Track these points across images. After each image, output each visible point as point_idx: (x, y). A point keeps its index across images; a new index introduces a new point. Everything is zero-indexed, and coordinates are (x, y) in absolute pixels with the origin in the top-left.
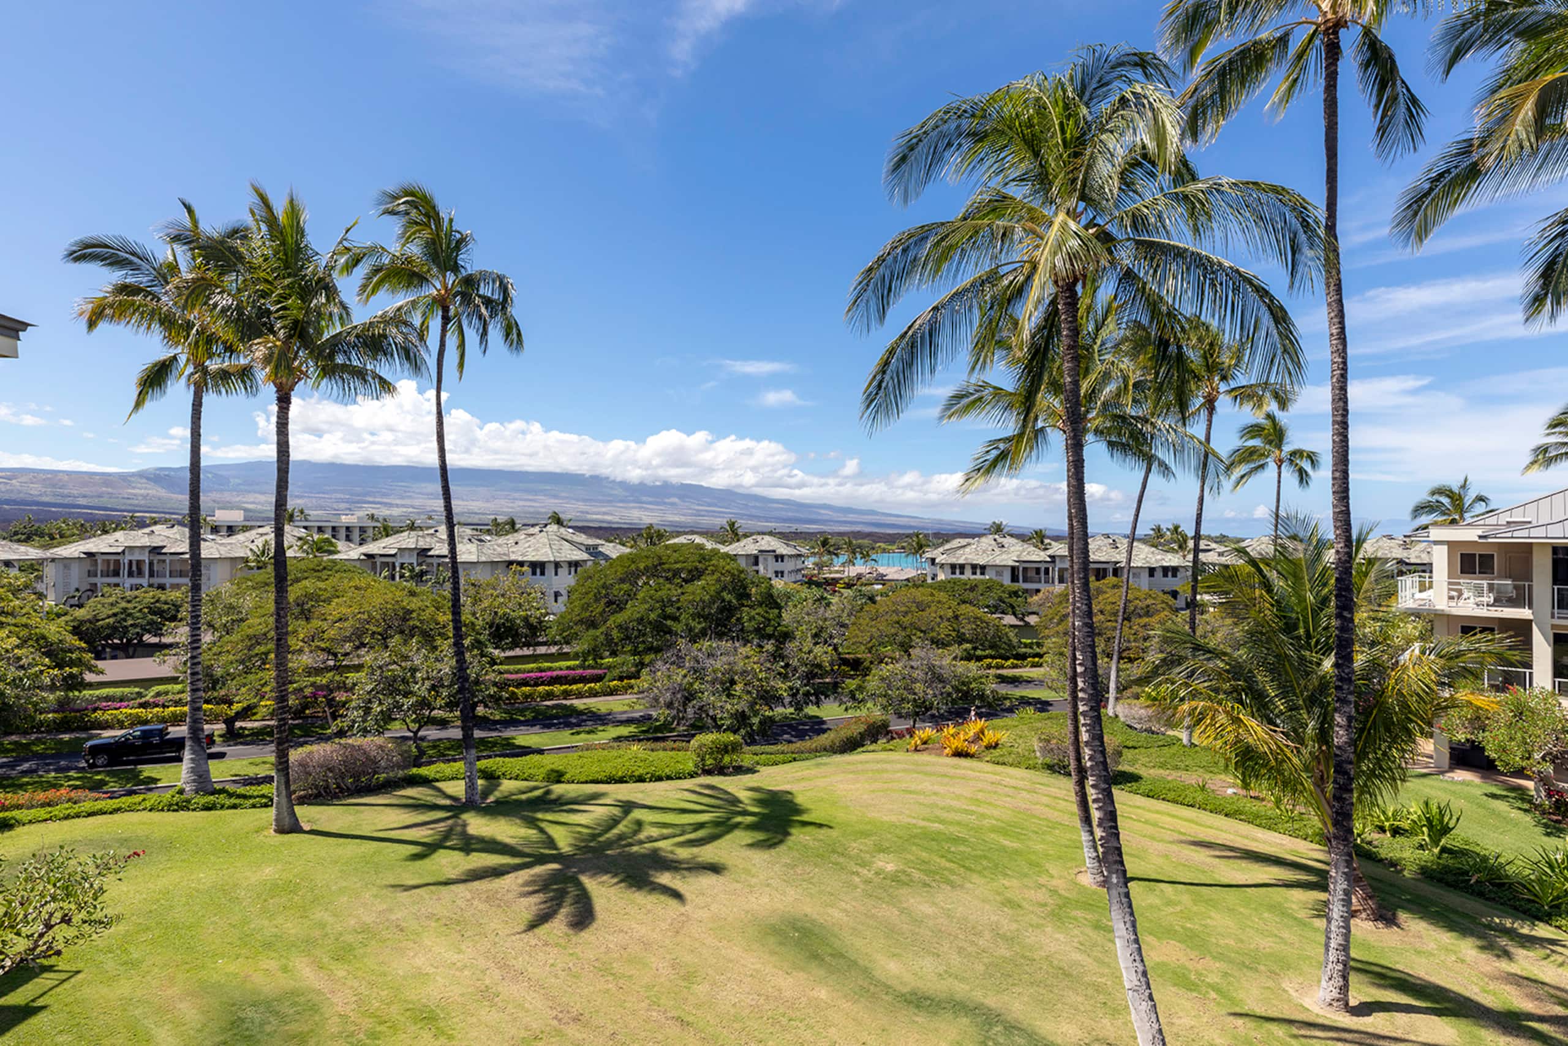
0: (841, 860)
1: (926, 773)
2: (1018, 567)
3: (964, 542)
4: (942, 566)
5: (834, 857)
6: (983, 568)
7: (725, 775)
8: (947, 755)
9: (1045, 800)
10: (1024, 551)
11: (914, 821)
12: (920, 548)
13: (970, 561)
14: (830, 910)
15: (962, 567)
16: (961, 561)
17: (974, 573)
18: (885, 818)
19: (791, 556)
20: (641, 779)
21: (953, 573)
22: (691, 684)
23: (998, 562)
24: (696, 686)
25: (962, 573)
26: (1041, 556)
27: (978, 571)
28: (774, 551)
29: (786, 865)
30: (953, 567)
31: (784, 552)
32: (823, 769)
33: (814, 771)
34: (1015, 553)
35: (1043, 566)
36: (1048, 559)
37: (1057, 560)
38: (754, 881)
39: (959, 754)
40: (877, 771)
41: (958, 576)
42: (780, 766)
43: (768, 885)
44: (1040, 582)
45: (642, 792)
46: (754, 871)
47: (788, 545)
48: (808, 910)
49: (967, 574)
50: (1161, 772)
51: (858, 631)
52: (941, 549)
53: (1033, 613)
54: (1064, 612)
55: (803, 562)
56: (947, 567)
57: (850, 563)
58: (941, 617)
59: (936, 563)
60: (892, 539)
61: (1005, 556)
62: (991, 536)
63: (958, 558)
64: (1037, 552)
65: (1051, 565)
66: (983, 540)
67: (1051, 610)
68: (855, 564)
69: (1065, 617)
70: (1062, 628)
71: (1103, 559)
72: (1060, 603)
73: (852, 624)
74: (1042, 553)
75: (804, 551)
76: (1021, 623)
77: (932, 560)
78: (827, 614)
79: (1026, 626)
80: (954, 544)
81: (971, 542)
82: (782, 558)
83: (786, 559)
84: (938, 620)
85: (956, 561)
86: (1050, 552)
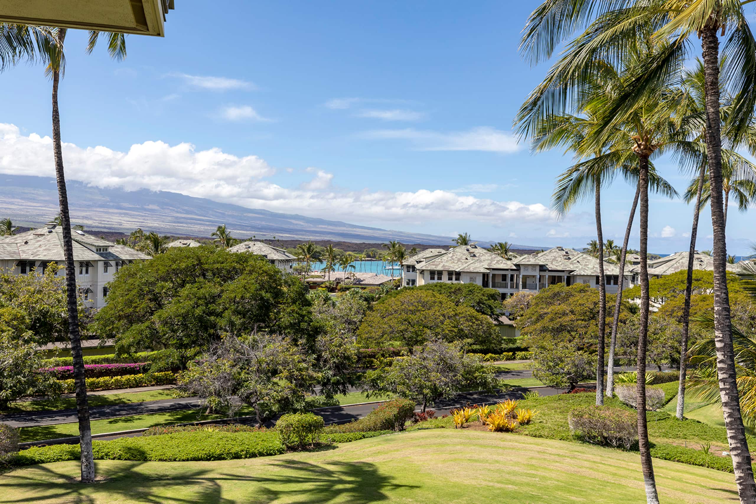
1: (481, 445)
2: (487, 274)
3: (435, 251)
4: (422, 272)
6: (458, 275)
7: (310, 451)
8: (491, 430)
9: (587, 464)
10: (492, 260)
12: (399, 256)
13: (447, 268)
15: (440, 273)
16: (439, 268)
17: (450, 279)
20: (237, 456)
21: (432, 278)
22: (239, 374)
23: (471, 270)
24: (243, 375)
25: (440, 278)
26: (509, 265)
27: (454, 277)
28: (266, 256)
30: (432, 273)
31: (275, 257)
32: (392, 444)
33: (385, 446)
34: (485, 262)
35: (509, 273)
36: (514, 268)
37: (522, 268)
39: (500, 429)
40: (439, 444)
41: (436, 281)
42: (354, 442)
45: (243, 467)
47: (277, 251)
49: (445, 279)
50: (666, 440)
51: (369, 328)
52: (416, 258)
53: (503, 314)
54: (542, 312)
55: (291, 267)
56: (425, 273)
57: (331, 268)
58: (444, 316)
59: (413, 268)
60: (359, 248)
61: (477, 265)
62: (464, 247)
63: (437, 265)
64: (505, 261)
65: (515, 274)
66: (457, 249)
67: (528, 311)
68: (334, 270)
69: (541, 317)
70: (539, 326)
71: (559, 268)
72: (537, 304)
73: (361, 321)
74: (509, 262)
75: (292, 257)
76: (496, 323)
77: (408, 267)
78: (336, 312)
79: (501, 324)
80: (428, 253)
81: (443, 251)
82: (273, 261)
83: (276, 263)
84: (442, 318)
85: (433, 268)
86: (516, 261)
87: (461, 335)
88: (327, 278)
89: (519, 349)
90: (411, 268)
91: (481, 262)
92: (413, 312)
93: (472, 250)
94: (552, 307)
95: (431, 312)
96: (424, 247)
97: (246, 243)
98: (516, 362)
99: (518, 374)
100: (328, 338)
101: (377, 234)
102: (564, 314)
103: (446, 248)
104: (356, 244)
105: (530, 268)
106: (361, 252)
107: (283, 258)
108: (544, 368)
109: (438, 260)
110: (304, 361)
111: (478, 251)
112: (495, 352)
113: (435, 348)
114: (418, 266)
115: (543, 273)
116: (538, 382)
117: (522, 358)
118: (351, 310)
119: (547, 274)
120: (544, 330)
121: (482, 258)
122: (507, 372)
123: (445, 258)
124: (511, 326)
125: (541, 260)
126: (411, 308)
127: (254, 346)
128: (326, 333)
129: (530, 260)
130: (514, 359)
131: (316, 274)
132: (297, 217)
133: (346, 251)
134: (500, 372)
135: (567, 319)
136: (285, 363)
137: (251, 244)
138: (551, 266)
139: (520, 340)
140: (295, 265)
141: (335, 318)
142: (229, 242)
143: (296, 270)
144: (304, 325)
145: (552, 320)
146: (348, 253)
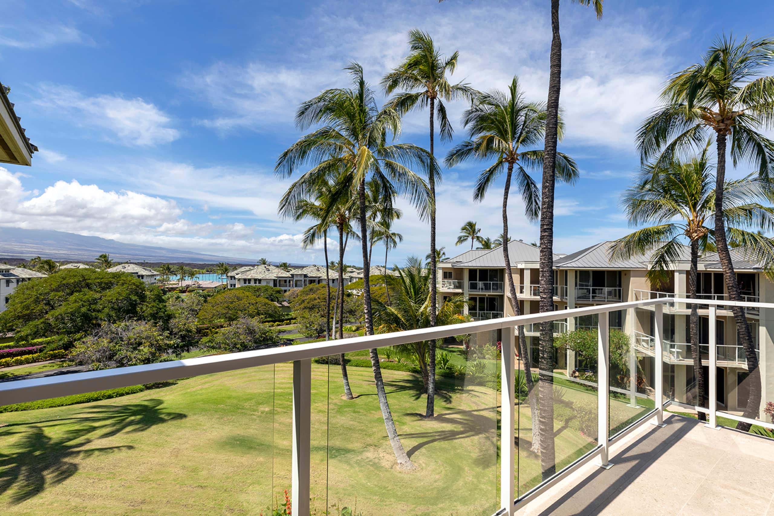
0: (243, 411)
2: (276, 280)
3: (247, 268)
4: (239, 280)
5: (240, 411)
6: (260, 281)
7: (160, 388)
9: (319, 374)
10: (279, 272)
11: (269, 390)
12: (226, 271)
13: (253, 277)
14: (248, 430)
15: (249, 280)
16: (249, 277)
17: (255, 283)
18: (255, 392)
19: (148, 276)
21: (245, 283)
22: (114, 347)
23: (267, 278)
24: (117, 348)
25: (249, 283)
26: (288, 274)
27: (257, 282)
28: (137, 273)
29: (217, 418)
30: (245, 280)
31: (144, 274)
32: (215, 377)
33: (210, 379)
34: (275, 273)
35: (288, 279)
36: (291, 276)
37: (295, 276)
38: (205, 428)
41: (247, 284)
43: (213, 428)
44: (286, 286)
46: (202, 424)
47: (146, 269)
48: (239, 433)
49: (252, 284)
50: (358, 357)
51: (205, 313)
52: (236, 272)
53: (285, 301)
54: (303, 299)
55: (155, 279)
56: (241, 280)
57: (182, 279)
58: (249, 303)
59: (235, 278)
60: (202, 267)
61: (270, 275)
62: (263, 266)
63: (248, 276)
64: (285, 273)
65: (292, 279)
66: (259, 267)
67: (297, 298)
68: (185, 280)
69: (303, 301)
70: (302, 306)
71: (314, 276)
72: (301, 295)
73: (200, 309)
74: (288, 273)
75: (155, 273)
76: (280, 305)
77: (231, 277)
78: (184, 305)
79: (283, 306)
80: (243, 269)
81: (252, 268)
82: (142, 277)
83: (145, 278)
84: (248, 305)
85: (245, 277)
86: (291, 273)
87: (258, 314)
88: (180, 285)
89: (292, 319)
90: (233, 278)
91: (272, 273)
92: (232, 303)
93: (267, 267)
94: (309, 296)
95: (242, 302)
96: (241, 265)
97: (123, 265)
98: (291, 325)
99: (290, 332)
100: (177, 320)
101: (213, 258)
102: (315, 299)
103: (254, 266)
104: (200, 264)
105: (299, 276)
106: (203, 269)
107: (150, 273)
108: (305, 327)
109: (248, 273)
110: (161, 335)
111: (271, 268)
112: (279, 321)
113: (244, 322)
114: (237, 277)
115: (306, 279)
116: (302, 335)
117: (294, 323)
118: (193, 303)
119: (308, 279)
120: (305, 308)
121: (273, 271)
122: (284, 332)
123: (252, 272)
124: (288, 307)
125: (305, 271)
126: (230, 300)
127: (127, 329)
128: (175, 317)
129: (299, 272)
130: (290, 324)
131: (173, 282)
132: (161, 248)
133: (193, 268)
134: (280, 332)
135: (316, 301)
136: (147, 338)
137: (126, 265)
138: (309, 275)
139: (293, 314)
140: (158, 278)
141: (183, 309)
142: (109, 264)
143: (160, 281)
144: (161, 314)
145: (308, 303)
146: (195, 270)
